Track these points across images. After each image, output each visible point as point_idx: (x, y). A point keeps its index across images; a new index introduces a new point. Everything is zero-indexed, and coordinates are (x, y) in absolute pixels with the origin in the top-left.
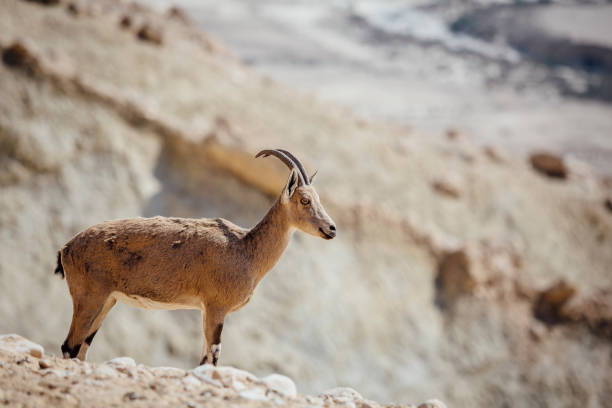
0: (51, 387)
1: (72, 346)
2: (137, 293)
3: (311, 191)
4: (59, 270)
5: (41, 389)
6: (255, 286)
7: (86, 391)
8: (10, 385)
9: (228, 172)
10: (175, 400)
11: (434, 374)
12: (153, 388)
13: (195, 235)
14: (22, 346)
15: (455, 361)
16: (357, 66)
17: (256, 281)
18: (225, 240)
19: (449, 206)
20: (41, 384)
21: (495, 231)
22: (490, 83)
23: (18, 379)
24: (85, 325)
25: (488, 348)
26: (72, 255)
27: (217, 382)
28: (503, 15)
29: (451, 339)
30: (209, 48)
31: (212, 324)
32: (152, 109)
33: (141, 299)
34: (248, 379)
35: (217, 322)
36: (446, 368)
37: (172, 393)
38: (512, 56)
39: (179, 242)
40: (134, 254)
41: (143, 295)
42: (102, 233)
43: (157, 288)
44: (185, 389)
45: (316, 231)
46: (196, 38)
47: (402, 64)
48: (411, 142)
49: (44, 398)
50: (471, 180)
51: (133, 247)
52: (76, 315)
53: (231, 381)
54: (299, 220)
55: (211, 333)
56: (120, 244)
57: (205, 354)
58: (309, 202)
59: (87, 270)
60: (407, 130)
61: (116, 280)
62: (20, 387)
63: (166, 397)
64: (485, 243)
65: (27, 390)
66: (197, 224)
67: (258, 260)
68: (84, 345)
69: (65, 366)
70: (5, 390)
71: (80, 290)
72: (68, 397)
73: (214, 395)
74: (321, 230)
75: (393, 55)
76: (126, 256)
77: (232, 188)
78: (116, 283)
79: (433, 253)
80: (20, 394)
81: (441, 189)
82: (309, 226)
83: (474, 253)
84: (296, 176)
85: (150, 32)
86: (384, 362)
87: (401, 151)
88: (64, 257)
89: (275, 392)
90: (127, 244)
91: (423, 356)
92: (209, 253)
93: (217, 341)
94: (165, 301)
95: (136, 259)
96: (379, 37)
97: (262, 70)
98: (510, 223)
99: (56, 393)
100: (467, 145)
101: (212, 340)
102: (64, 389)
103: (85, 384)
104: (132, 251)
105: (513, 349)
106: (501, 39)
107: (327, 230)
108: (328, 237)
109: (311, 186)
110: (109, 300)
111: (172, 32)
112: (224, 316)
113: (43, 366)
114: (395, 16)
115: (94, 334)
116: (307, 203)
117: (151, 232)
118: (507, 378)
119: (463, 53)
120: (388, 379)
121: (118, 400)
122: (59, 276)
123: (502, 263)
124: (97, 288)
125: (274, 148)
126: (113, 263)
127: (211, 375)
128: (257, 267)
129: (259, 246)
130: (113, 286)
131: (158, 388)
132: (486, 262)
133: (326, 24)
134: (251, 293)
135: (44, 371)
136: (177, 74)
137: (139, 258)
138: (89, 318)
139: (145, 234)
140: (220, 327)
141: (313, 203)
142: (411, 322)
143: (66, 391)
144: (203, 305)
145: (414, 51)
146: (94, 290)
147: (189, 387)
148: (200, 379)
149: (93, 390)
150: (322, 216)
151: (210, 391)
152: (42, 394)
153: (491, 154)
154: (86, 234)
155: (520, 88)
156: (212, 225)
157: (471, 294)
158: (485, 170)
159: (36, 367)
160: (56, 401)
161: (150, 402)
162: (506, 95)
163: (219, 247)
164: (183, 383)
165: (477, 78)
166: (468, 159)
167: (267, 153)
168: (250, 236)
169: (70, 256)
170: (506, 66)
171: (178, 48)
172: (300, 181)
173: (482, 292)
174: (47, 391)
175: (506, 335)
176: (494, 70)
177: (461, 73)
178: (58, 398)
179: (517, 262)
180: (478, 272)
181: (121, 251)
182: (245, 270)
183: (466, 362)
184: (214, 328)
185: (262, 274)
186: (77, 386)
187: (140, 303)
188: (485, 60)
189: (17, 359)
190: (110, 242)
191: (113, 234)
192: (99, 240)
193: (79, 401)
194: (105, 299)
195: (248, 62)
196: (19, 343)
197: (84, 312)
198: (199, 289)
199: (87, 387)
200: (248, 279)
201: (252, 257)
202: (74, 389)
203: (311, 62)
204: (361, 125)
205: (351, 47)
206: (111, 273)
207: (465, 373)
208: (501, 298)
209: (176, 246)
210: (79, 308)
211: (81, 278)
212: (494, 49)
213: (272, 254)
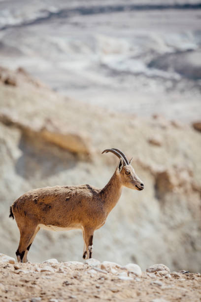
0: (26, 282)
1: (21, 252)
2: (51, 224)
3: (130, 168)
4: (11, 215)
5: (22, 283)
6: (107, 216)
7: (44, 282)
8: (6, 283)
9: (53, 144)
10: (88, 284)
11: (158, 230)
12: (75, 277)
13: (76, 193)
14: (5, 259)
15: (166, 223)
16: (106, 87)
17: (108, 213)
18: (91, 194)
19: (157, 150)
20: (21, 281)
21: (179, 160)
22: (168, 90)
23: (9, 279)
24: (26, 241)
25: (182, 216)
26: (17, 208)
27: (104, 271)
28: (171, 58)
29: (164, 213)
30: (37, 85)
31: (88, 236)
32: (15, 117)
33: (52, 226)
34: (117, 267)
35: (90, 235)
36: (163, 227)
37: (85, 280)
38: (177, 76)
39: (69, 197)
40: (47, 205)
41: (53, 225)
42: (31, 196)
43: (60, 221)
44: (91, 277)
45: (134, 187)
46: (31, 81)
47: (126, 85)
48: (136, 122)
49: (24, 288)
50: (166, 137)
51: (47, 202)
52: (21, 237)
53: (110, 269)
54: (125, 182)
55: (88, 240)
56: (40, 201)
57: (85, 251)
58: (130, 173)
59: (25, 215)
60: (134, 116)
61: (39, 218)
62: (12, 283)
63: (83, 282)
64: (175, 167)
65: (15, 284)
66: (76, 188)
67: (108, 203)
68: (26, 251)
69: (27, 267)
70: (4, 285)
71: (23, 225)
72: (36, 286)
73: (106, 279)
74: (136, 186)
75: (122, 81)
76: (43, 207)
77: (56, 151)
78: (40, 220)
79: (152, 174)
80: (12, 286)
81: (152, 143)
82: (131, 185)
83: (171, 172)
84: (122, 162)
85: (10, 81)
86: (134, 227)
87: (132, 126)
88: (14, 209)
89: (132, 273)
90: (44, 200)
91: (152, 222)
92: (84, 202)
93: (91, 244)
94: (64, 227)
95: (48, 208)
96: (114, 73)
97: (63, 94)
98: (186, 156)
99: (29, 284)
100: (162, 121)
101: (88, 243)
102: (33, 282)
103: (43, 278)
104: (46, 203)
105: (193, 215)
106: (171, 69)
107: (139, 186)
108: (140, 189)
109: (130, 165)
110: (37, 228)
111: (20, 79)
112: (93, 231)
113: (16, 268)
114: (121, 63)
115: (30, 245)
116: (129, 174)
117: (55, 194)
118: (192, 229)
119: (154, 77)
120: (136, 234)
121: (60, 286)
122: (12, 218)
123: (185, 176)
124: (30, 223)
125: (110, 148)
126: (37, 210)
127: (100, 267)
128: (107, 207)
129: (107, 196)
130: (39, 221)
131: (78, 277)
132: (177, 176)
133: (89, 69)
134: (105, 220)
135: (17, 271)
136: (24, 99)
137: (50, 207)
138: (28, 237)
139: (52, 195)
140: (92, 237)
141: (131, 173)
142: (145, 207)
143: (34, 284)
144: (83, 227)
145: (131, 78)
146: (30, 224)
147: (93, 276)
148: (96, 270)
149: (47, 281)
150: (136, 179)
151: (103, 277)
152: (23, 286)
153: (174, 124)
154: (24, 197)
155: (182, 91)
156: (84, 188)
157: (172, 191)
158: (172, 132)
159: (13, 269)
160: (30, 289)
161: (76, 286)
162: (176, 95)
163: (88, 198)
164: (88, 273)
165: (162, 88)
166: (164, 128)
167: (107, 151)
168: (103, 192)
169: (16, 208)
170: (175, 81)
171: (24, 88)
172: (124, 163)
173: (177, 190)
174: (25, 284)
175: (189, 209)
176: (169, 84)
177: (154, 87)
178: (31, 287)
179: (191, 174)
180: (174, 180)
181: (41, 204)
182: (102, 209)
183: (172, 223)
184: (89, 237)
185: (110, 210)
186: (39, 280)
187: (52, 228)
188: (165, 80)
189: (4, 266)
190: (35, 200)
191: (36, 196)
192: (30, 200)
193: (42, 288)
194: (35, 228)
195: (55, 90)
196: (3, 257)
197: (25, 235)
198: (80, 220)
199: (44, 280)
200: (103, 213)
201: (104, 202)
202: (38, 282)
203: (84, 87)
204: (112, 116)
205: (102, 79)
206: (37, 216)
207: (172, 228)
208: (186, 192)
209: (67, 199)
210: (23, 233)
211: (22, 219)
212: (168, 75)
213: (114, 200)
